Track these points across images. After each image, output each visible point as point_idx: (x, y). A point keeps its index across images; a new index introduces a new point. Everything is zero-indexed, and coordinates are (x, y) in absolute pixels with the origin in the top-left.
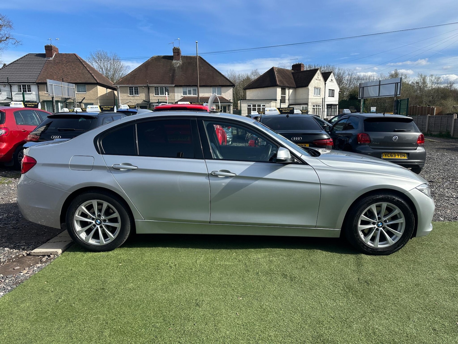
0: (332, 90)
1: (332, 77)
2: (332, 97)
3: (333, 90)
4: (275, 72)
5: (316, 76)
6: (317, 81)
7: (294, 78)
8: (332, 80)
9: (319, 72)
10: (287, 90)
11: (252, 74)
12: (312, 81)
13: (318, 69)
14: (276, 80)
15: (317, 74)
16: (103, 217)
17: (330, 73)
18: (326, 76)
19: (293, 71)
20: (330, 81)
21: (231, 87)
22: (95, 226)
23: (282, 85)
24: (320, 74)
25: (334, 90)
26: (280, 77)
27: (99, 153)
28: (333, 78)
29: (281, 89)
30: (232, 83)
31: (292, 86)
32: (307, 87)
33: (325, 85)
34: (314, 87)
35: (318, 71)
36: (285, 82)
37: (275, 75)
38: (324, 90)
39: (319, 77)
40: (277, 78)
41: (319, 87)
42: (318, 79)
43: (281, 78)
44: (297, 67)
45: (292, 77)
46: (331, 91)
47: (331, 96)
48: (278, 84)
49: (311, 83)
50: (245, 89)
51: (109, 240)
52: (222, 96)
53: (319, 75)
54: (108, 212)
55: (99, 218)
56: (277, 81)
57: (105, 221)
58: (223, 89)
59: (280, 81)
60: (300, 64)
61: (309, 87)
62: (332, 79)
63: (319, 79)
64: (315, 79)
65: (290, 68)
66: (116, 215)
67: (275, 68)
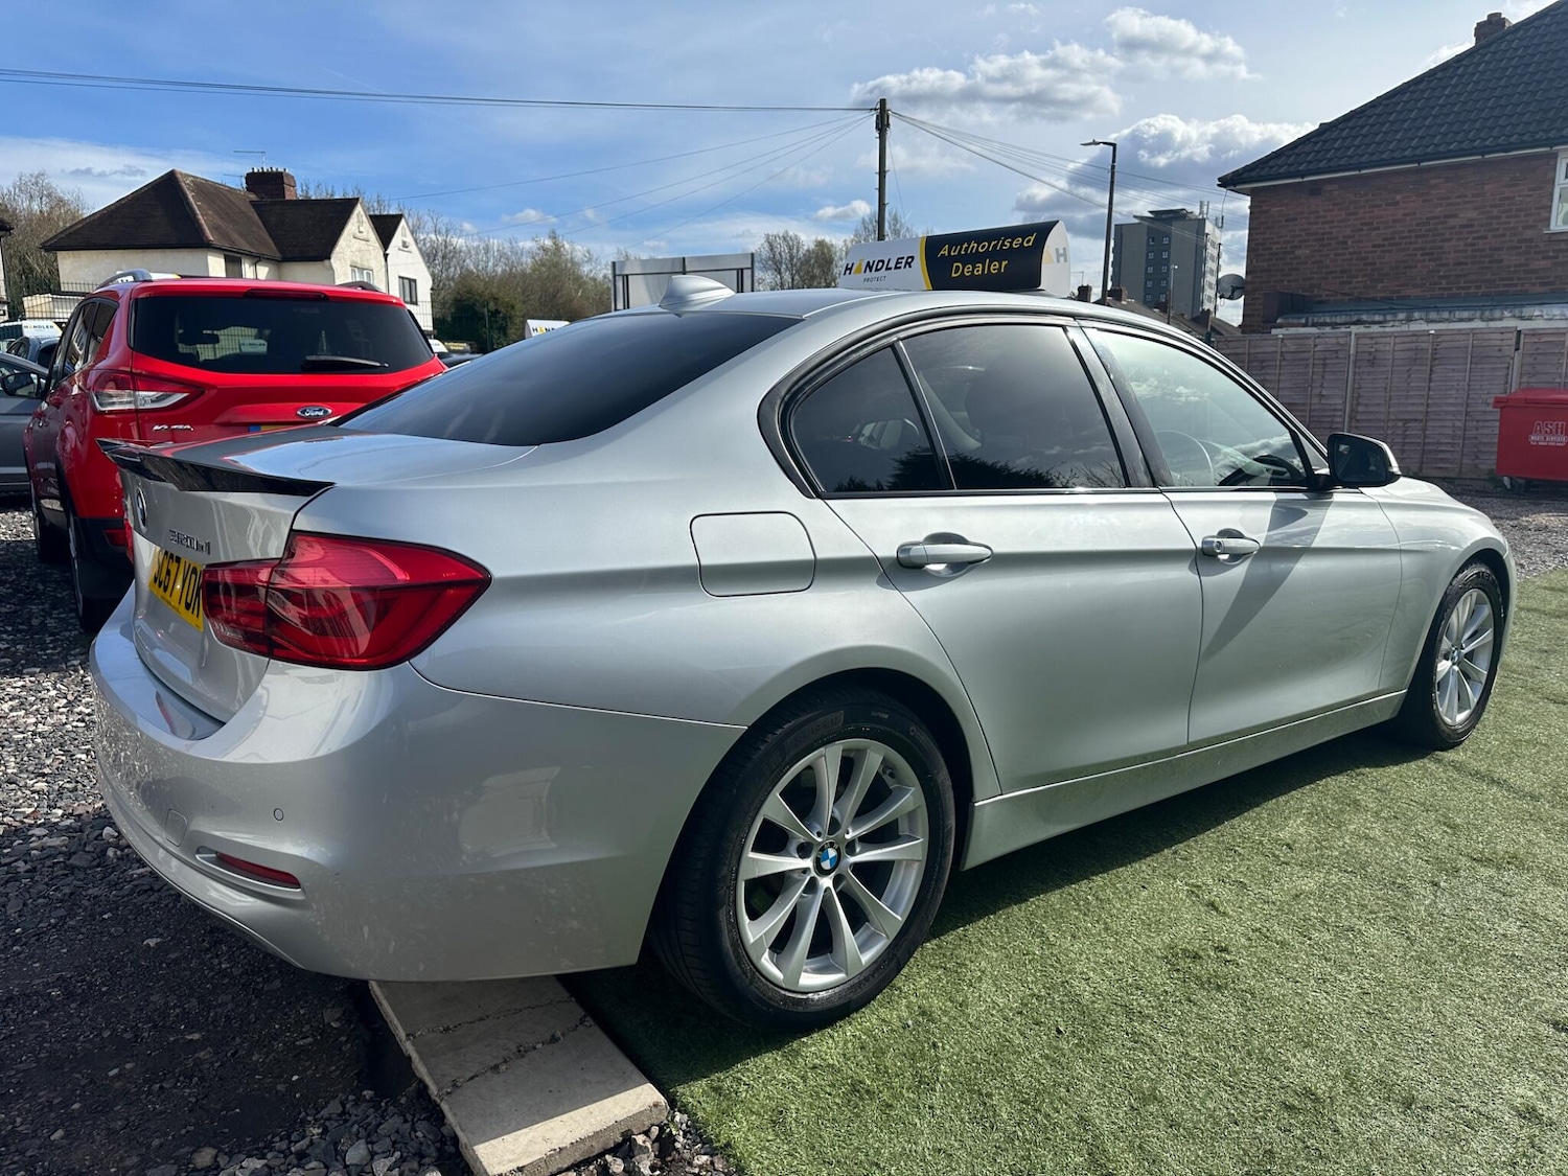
0: (410, 280)
1: (402, 234)
2: (412, 303)
3: (412, 282)
4: (188, 192)
5: (352, 227)
6: (356, 244)
7: (263, 222)
8: (405, 245)
9: (362, 213)
10: (247, 265)
11: (21, 191)
12: (343, 242)
13: (358, 199)
14: (200, 225)
15: (354, 219)
17: (397, 218)
18: (385, 227)
19: (253, 197)
20: (400, 244)
22: (814, 884)
23: (226, 245)
24: (364, 218)
25: (415, 281)
26: (210, 212)
28: (409, 239)
29: (223, 260)
31: (263, 251)
32: (326, 262)
33: (386, 260)
34: (349, 263)
35: (359, 209)
36: (235, 236)
37: (189, 203)
38: (384, 279)
39: (362, 229)
40: (200, 217)
41: (366, 265)
42: (359, 235)
43: (215, 216)
44: (266, 184)
45: (257, 217)
46: (406, 282)
48: (212, 238)
49: (337, 249)
50: (52, 247)
51: (880, 936)
53: (360, 223)
56: (205, 227)
59: (215, 229)
60: (278, 175)
61: (332, 260)
62: (405, 239)
63: (364, 235)
64: (349, 235)
65: (240, 184)
66: (909, 800)
67: (181, 174)
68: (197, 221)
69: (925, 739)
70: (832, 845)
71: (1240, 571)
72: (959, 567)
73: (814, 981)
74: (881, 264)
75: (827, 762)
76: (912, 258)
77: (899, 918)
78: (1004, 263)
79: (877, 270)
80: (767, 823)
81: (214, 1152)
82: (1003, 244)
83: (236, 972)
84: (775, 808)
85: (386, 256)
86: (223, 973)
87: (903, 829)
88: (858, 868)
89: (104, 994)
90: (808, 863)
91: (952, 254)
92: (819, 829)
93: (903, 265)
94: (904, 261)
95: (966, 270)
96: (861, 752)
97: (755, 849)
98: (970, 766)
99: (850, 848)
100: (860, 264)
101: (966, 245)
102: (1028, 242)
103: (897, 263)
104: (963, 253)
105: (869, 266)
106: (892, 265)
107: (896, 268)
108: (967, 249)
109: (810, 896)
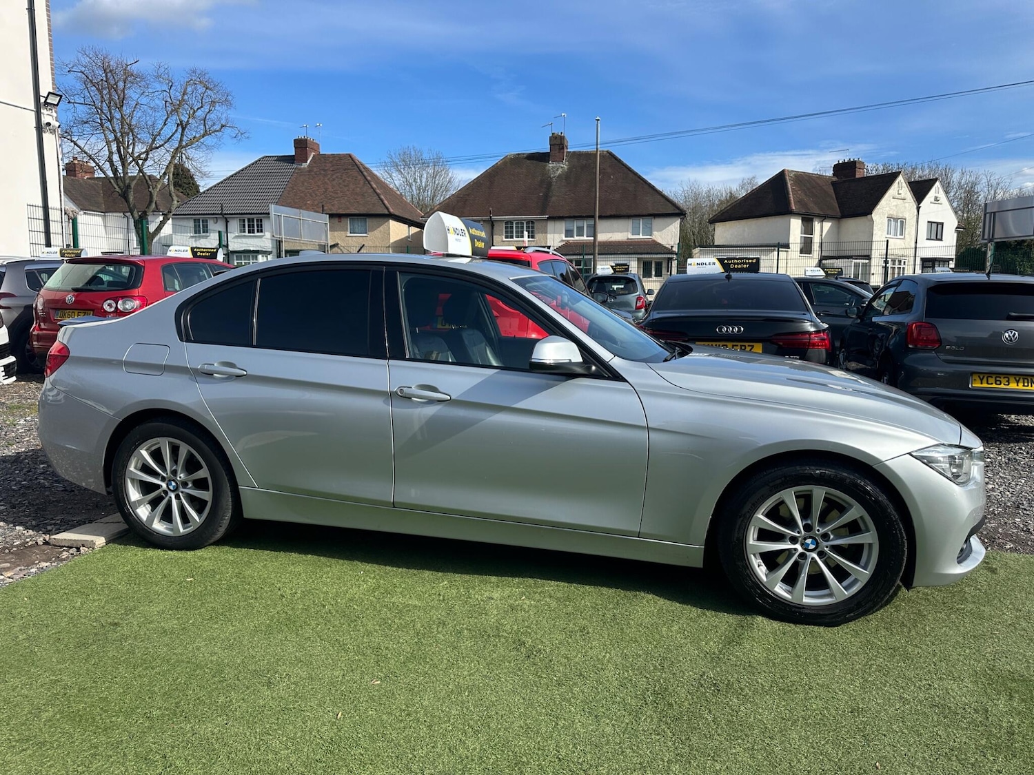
0: (938, 224)
1: (937, 191)
2: (937, 239)
3: (940, 225)
4: (789, 182)
5: (893, 191)
6: (895, 202)
7: (836, 194)
8: (936, 199)
9: (902, 181)
10: (816, 223)
11: (742, 188)
12: (883, 202)
14: (789, 201)
15: (895, 186)
16: (181, 476)
17: (932, 182)
18: (920, 190)
19: (835, 179)
20: (933, 200)
21: (677, 218)
22: (166, 492)
23: (803, 211)
24: (904, 184)
25: (942, 224)
26: (800, 192)
27: (181, 340)
28: (942, 195)
29: (800, 221)
30: (678, 208)
31: (829, 213)
32: (869, 216)
33: (918, 211)
34: (886, 216)
35: (900, 178)
36: (811, 205)
37: (787, 188)
38: (915, 224)
39: (900, 192)
40: (791, 196)
41: (901, 216)
42: (899, 196)
43: (802, 194)
44: (845, 170)
45: (833, 191)
46: (934, 226)
47: (933, 236)
48: (794, 208)
49: (878, 207)
50: (714, 221)
51: (191, 526)
52: (653, 237)
53: (900, 187)
54: (191, 466)
55: (174, 478)
56: (792, 201)
57: (185, 484)
58: (657, 222)
59: (799, 202)
60: (854, 162)
61: (873, 215)
62: (937, 195)
63: (902, 196)
64: (889, 197)
65: (830, 173)
67: (788, 171)
68: (788, 198)
70: (174, 480)
85: (918, 208)
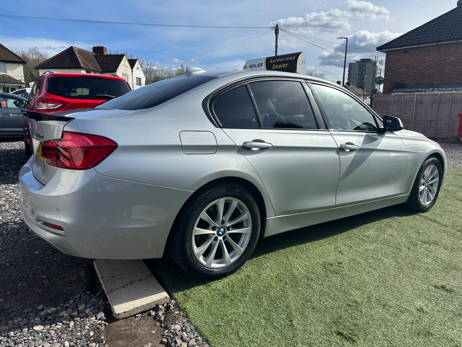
0: (139, 78)
1: (137, 65)
2: (140, 85)
3: (140, 79)
4: (76, 52)
5: (122, 63)
6: (124, 68)
7: (97, 61)
8: (138, 68)
9: (126, 59)
11: (30, 52)
12: (120, 67)
13: (124, 55)
14: (79, 62)
15: (123, 60)
17: (135, 60)
18: (132, 63)
19: (95, 54)
20: (137, 68)
21: (21, 64)
22: (217, 238)
23: (87, 68)
24: (126, 60)
25: (141, 79)
26: (82, 58)
27: (217, 127)
28: (139, 66)
29: (86, 72)
31: (98, 70)
32: (115, 73)
33: (132, 72)
34: (121, 73)
35: (125, 57)
36: (89, 65)
37: (76, 56)
38: (132, 78)
39: (125, 63)
40: (79, 59)
41: (126, 74)
42: (125, 65)
43: (84, 59)
44: (98, 50)
46: (138, 79)
47: (138, 84)
48: (82, 66)
49: (118, 69)
50: (38, 68)
51: (237, 254)
52: (8, 74)
53: (125, 61)
55: (223, 226)
56: (81, 62)
58: (9, 66)
59: (84, 63)
60: (102, 47)
61: (117, 72)
62: (138, 66)
63: (126, 65)
64: (122, 65)
65: (91, 50)
66: (246, 216)
67: (74, 47)
68: (78, 60)
69: (251, 198)
70: (222, 228)
71: (353, 154)
72: (263, 149)
73: (215, 265)
74: (254, 66)
75: (221, 203)
76: (262, 63)
77: (243, 250)
78: (287, 64)
79: (253, 67)
80: (201, 219)
81: (43, 306)
82: (287, 59)
83: (58, 261)
84: (204, 215)
85: (132, 71)
86: (55, 261)
87: (245, 224)
88: (230, 235)
89: (21, 265)
90: (215, 232)
91: (273, 62)
92: (218, 223)
93: (260, 66)
94: (260, 65)
95: (276, 67)
96: (231, 201)
97: (197, 227)
98: (265, 207)
99: (228, 228)
100: (248, 66)
101: (277, 59)
102: (293, 58)
103: (258, 65)
104: (276, 62)
105: (251, 66)
106: (257, 66)
107: (258, 67)
108: (277, 60)
109: (215, 242)
